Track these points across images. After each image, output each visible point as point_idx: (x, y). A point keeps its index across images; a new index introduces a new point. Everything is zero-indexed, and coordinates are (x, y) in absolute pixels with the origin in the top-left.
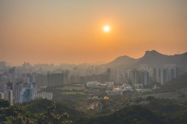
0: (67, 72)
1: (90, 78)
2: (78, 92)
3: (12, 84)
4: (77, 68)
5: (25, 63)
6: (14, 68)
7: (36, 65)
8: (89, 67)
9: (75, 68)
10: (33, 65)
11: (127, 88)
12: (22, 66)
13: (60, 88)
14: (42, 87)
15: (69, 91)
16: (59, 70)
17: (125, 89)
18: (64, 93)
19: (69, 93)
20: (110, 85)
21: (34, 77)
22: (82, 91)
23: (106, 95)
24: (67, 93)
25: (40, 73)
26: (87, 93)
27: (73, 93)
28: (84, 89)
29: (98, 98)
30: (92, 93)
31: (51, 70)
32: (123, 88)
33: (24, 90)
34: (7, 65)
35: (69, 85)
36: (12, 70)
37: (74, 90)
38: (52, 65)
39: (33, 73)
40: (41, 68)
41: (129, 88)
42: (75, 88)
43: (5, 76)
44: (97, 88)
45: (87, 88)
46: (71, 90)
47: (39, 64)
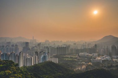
0: (69, 46)
1: (82, 51)
2: (73, 59)
3: (38, 52)
4: (76, 43)
5: (46, 40)
6: (40, 43)
7: (52, 41)
8: (84, 43)
9: (75, 44)
10: (50, 42)
11: (107, 58)
12: (44, 42)
13: (63, 56)
14: (54, 55)
15: (68, 58)
16: (65, 45)
17: (105, 58)
18: (65, 59)
19: (68, 59)
20: (95, 55)
21: (50, 49)
22: (76, 58)
23: (90, 61)
24: (66, 59)
25: (54, 46)
26: (79, 59)
27: (70, 59)
28: (77, 57)
29: (85, 63)
30: (82, 60)
31: (60, 45)
32: (104, 58)
33: (42, 56)
34: (37, 42)
35: (69, 54)
36: (39, 44)
37: (71, 58)
38: (61, 41)
39: (50, 46)
40: (54, 44)
41: (108, 58)
42: (72, 56)
43: (35, 48)
44: (85, 57)
45: (80, 56)
46: (69, 57)
47: (54, 41)
